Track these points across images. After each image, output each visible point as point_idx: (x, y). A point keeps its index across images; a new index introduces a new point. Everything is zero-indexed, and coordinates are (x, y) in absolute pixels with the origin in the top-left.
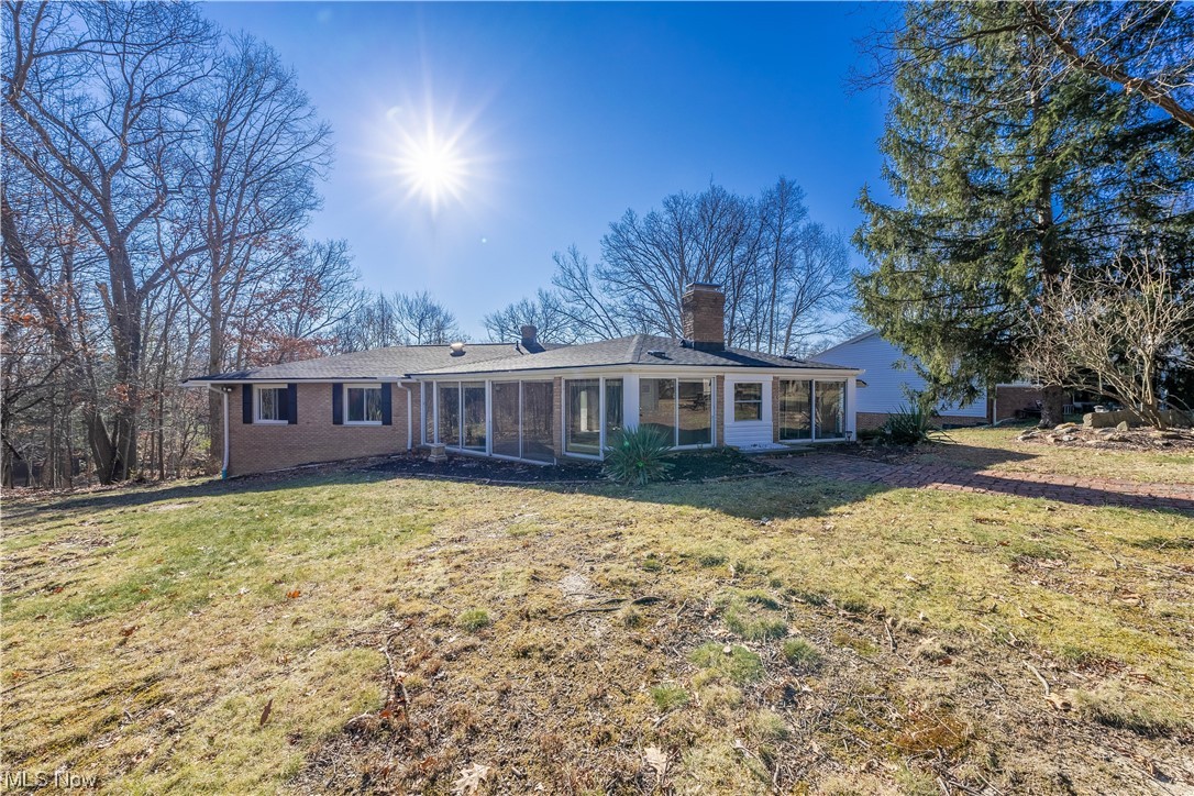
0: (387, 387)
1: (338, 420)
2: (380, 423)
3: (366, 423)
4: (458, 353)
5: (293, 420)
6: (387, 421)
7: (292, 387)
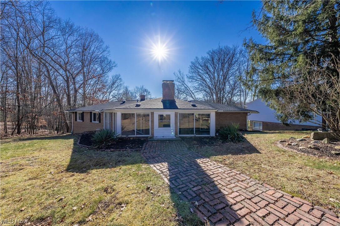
1: (91, 121)
2: (98, 122)
3: (96, 122)
5: (84, 121)
6: (100, 122)
7: (83, 112)
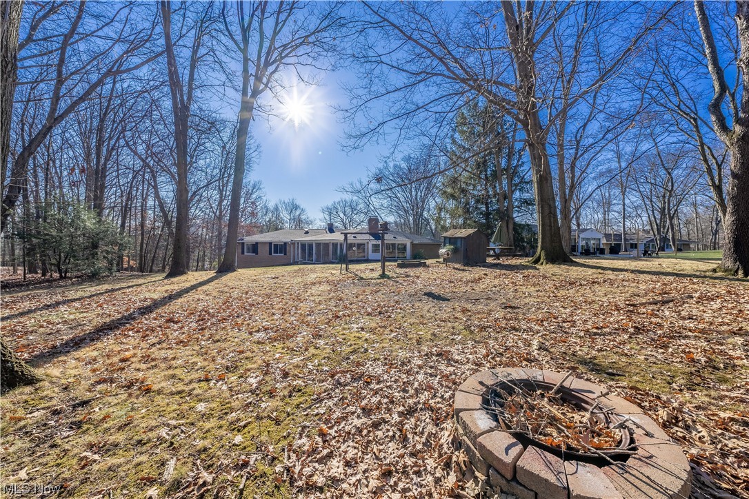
0: (285, 243)
1: (270, 254)
2: (283, 254)
3: (279, 254)
4: (307, 232)
5: (257, 254)
6: (285, 254)
7: (257, 243)
